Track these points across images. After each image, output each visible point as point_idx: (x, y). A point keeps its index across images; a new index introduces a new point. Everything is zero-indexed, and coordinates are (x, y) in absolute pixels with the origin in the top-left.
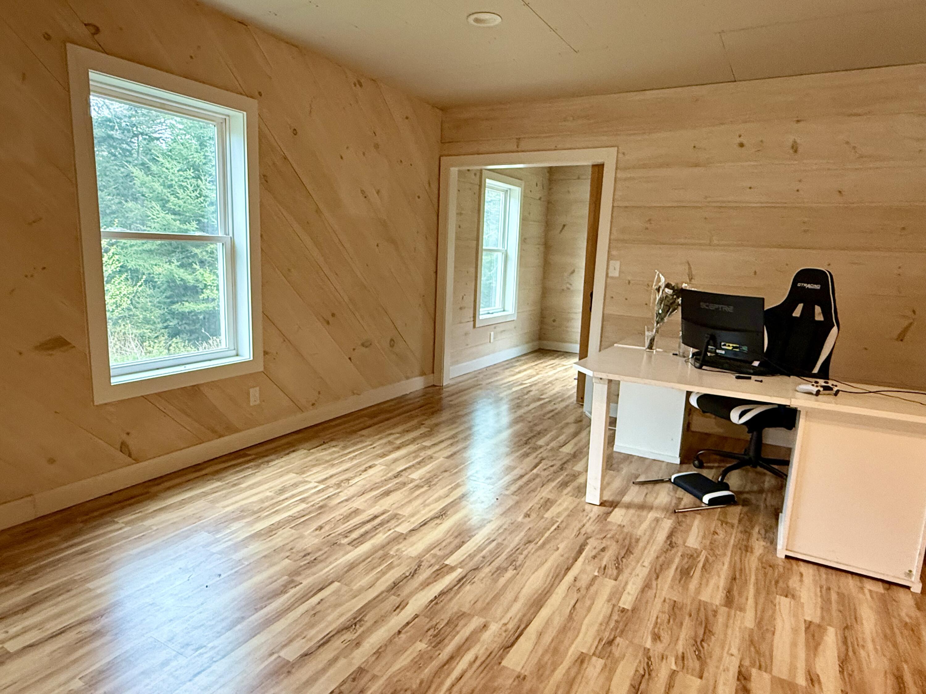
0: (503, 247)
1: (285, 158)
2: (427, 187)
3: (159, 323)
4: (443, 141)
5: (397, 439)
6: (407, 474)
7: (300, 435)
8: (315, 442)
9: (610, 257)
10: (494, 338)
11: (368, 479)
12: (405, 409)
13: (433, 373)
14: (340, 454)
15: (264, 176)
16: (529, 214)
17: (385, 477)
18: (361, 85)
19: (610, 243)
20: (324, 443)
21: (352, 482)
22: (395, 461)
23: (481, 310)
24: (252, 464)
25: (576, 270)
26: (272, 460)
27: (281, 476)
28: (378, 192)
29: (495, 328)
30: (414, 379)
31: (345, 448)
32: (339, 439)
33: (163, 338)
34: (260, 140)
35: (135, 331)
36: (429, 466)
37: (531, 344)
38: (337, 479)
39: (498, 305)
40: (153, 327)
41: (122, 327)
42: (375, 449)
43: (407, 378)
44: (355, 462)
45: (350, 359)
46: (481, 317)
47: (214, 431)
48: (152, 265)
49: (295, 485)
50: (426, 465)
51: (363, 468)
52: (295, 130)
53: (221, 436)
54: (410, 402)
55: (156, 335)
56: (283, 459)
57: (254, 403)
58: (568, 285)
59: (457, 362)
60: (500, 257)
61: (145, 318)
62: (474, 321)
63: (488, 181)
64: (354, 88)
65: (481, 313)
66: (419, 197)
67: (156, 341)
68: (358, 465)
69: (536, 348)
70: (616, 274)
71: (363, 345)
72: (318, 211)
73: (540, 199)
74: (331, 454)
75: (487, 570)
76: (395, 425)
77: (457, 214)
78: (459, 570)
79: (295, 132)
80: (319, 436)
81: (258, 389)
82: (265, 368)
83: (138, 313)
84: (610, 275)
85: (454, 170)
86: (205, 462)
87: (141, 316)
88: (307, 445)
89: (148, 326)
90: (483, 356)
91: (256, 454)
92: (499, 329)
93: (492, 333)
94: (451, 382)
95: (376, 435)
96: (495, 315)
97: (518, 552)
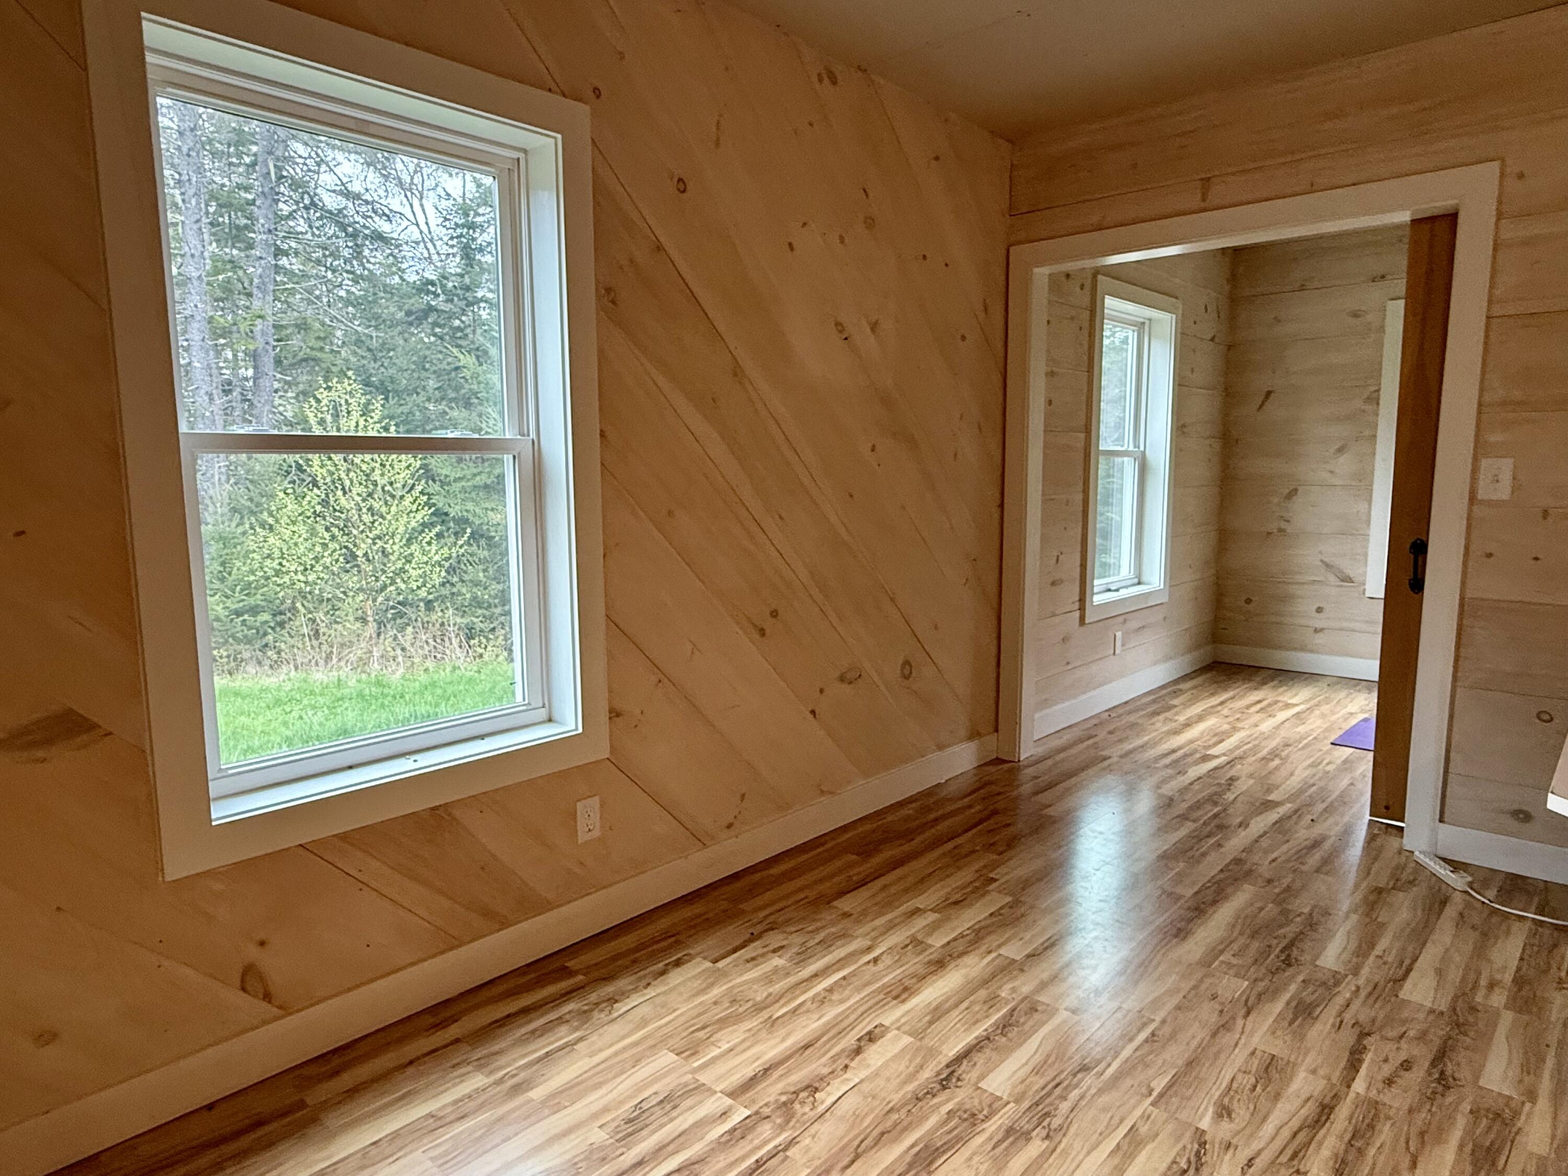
0: (1137, 445)
1: (659, 248)
2: (981, 315)
3: (496, 606)
4: (1013, 211)
5: (933, 928)
6: (974, 1074)
7: (698, 908)
8: (732, 932)
9: (1480, 449)
10: (1123, 645)
11: (865, 1087)
12: (941, 827)
13: (996, 730)
14: (792, 980)
15: (609, 290)
16: (1192, 371)
17: (910, 1087)
18: (834, 83)
19: (1479, 412)
20: (753, 938)
21: (826, 1097)
22: (937, 1013)
23: (1096, 582)
24: (571, 1006)
25: (1301, 489)
26: (625, 994)
27: (637, 1061)
28: (874, 327)
29: (1125, 621)
30: (956, 749)
31: (802, 957)
32: (788, 922)
33: (503, 632)
34: (597, 204)
35: (459, 620)
36: (1033, 1044)
37: (1196, 654)
38: (780, 1086)
39: (1126, 570)
40: (487, 613)
41: (440, 614)
42: (881, 966)
43: (941, 747)
44: (831, 1013)
45: (813, 712)
46: (1098, 599)
47: (487, 914)
48: (487, 509)
49: (670, 1102)
50: (1025, 1037)
51: (850, 1040)
52: (680, 180)
53: (504, 924)
54: (949, 808)
55: (492, 626)
56: (651, 992)
57: (588, 837)
58: (1283, 525)
59: (1045, 703)
60: (1129, 468)
61: (475, 598)
62: (1082, 609)
63: (1110, 302)
64: (817, 86)
65: (1096, 590)
66: (963, 338)
67: (491, 636)
68: (836, 1029)
69: (1209, 661)
70: (1503, 492)
71: (842, 679)
72: (737, 372)
73: (1212, 340)
74: (769, 979)
76: (921, 883)
77: (1047, 374)
79: (682, 185)
80: (743, 912)
81: (597, 798)
82: (613, 749)
83: (464, 590)
84: (1481, 495)
85: (1042, 273)
86: (462, 995)
87: (468, 596)
88: (711, 942)
89: (480, 612)
90: (1101, 685)
91: (587, 970)
92: (1133, 624)
93: (1119, 634)
94: (1040, 751)
95: (880, 914)
96: (1124, 593)
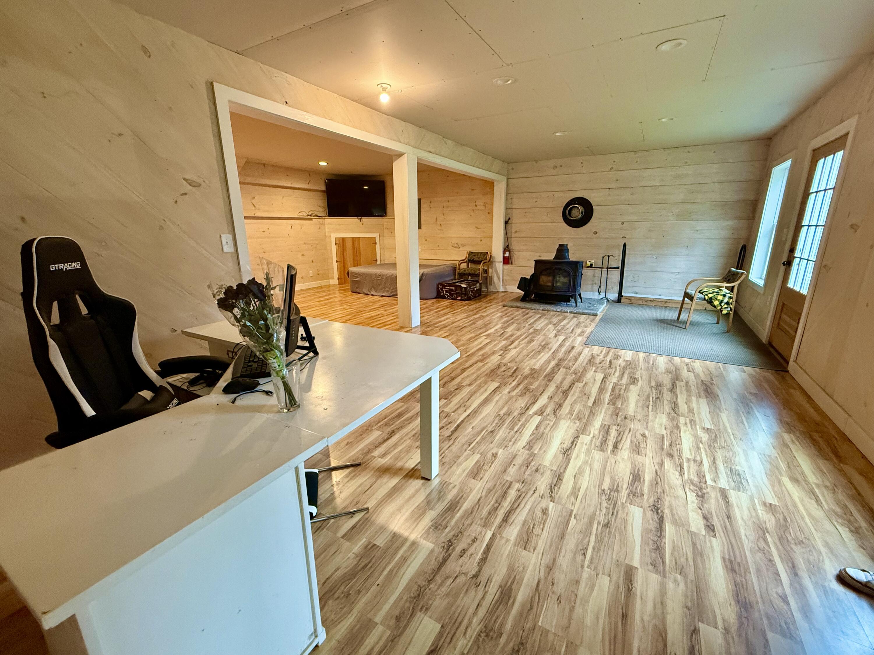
75: (516, 414)
78: (531, 413)
97: (499, 425)
